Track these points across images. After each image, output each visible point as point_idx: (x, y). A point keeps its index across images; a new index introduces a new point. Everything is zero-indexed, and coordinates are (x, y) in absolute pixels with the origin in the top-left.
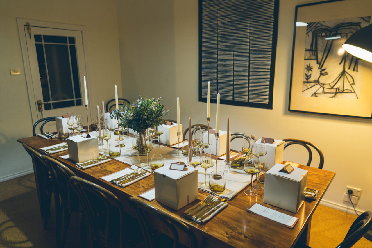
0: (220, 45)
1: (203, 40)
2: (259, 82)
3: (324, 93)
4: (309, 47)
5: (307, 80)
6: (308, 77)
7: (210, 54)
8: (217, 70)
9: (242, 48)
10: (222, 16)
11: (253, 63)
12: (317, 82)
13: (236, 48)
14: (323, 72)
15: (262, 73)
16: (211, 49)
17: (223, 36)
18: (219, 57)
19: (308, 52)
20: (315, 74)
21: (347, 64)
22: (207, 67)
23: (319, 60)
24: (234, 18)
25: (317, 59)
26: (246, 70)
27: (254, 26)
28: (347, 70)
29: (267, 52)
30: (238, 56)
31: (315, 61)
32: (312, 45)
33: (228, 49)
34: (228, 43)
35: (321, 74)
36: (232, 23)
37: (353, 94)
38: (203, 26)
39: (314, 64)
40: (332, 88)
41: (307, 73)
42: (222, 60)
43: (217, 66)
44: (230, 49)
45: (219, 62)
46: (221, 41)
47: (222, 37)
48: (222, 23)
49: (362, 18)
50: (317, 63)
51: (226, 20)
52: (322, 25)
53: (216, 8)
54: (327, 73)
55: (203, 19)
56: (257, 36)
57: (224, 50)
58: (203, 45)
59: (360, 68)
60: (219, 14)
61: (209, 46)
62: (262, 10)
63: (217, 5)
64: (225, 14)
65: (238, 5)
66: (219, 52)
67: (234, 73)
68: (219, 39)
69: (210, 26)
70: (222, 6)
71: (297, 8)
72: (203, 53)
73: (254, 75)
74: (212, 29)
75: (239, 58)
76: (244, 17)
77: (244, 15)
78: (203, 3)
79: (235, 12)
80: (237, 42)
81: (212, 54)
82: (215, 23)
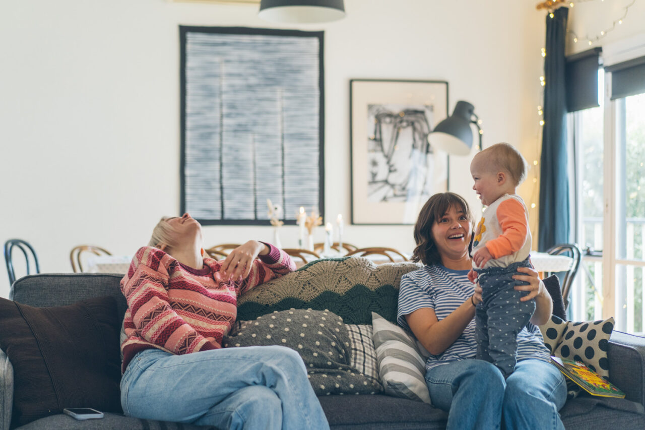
0: (226, 121)
1: (188, 111)
2: (301, 184)
3: (395, 195)
4: (372, 136)
5: (373, 182)
6: (374, 175)
7: (206, 136)
8: (221, 165)
9: (269, 130)
10: (230, 75)
11: (290, 154)
12: (386, 182)
13: (258, 129)
14: (392, 169)
15: (304, 171)
16: (207, 127)
17: (232, 106)
18: (224, 143)
19: (371, 142)
20: (382, 172)
22: (198, 160)
23: (386, 152)
24: (253, 81)
25: (382, 150)
26: (278, 165)
27: (288, 98)
28: (417, 165)
29: (310, 139)
30: (262, 141)
31: (381, 155)
32: (375, 133)
33: (241, 129)
34: (242, 120)
35: (390, 171)
36: (250, 88)
38: (189, 86)
39: (380, 157)
41: (372, 169)
42: (231, 148)
43: (221, 159)
44: (246, 131)
45: (225, 150)
46: (229, 115)
47: (229, 108)
48: (230, 86)
49: (427, 107)
50: (384, 156)
51: (238, 82)
52: (384, 110)
53: (217, 60)
54: (395, 170)
55: (189, 74)
56: (292, 113)
57: (235, 131)
58: (189, 119)
60: (224, 70)
62: (300, 76)
63: (218, 54)
64: (235, 71)
65: (258, 62)
66: (224, 134)
67: (257, 170)
68: (225, 110)
69: (205, 87)
70: (228, 58)
71: (351, 81)
72: (189, 134)
73: (292, 173)
74: (209, 93)
75: (264, 146)
76: (271, 82)
77: (270, 80)
78: (189, 46)
79: (253, 72)
80: (260, 120)
81: (208, 136)
82: (214, 83)
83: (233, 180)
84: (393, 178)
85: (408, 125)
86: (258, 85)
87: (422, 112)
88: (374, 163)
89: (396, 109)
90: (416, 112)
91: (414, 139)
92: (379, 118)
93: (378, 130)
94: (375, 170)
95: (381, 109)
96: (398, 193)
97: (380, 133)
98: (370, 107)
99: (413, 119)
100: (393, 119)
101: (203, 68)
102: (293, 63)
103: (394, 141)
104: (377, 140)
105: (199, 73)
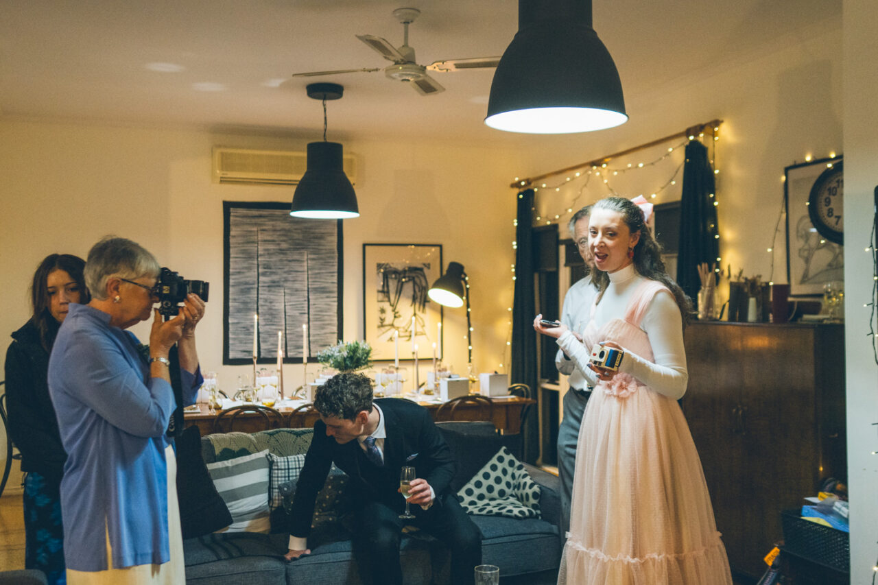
0: (262, 279)
1: (231, 270)
2: (323, 328)
3: (399, 336)
4: (380, 289)
5: (382, 325)
6: (382, 320)
7: (246, 291)
9: (297, 285)
10: (265, 241)
11: (314, 304)
12: (392, 325)
13: (288, 284)
14: (397, 315)
15: (326, 318)
16: (247, 283)
17: (267, 266)
18: (260, 296)
19: (380, 294)
20: (389, 317)
21: (417, 305)
22: (239, 311)
23: (392, 302)
24: (284, 246)
25: (389, 301)
26: (304, 313)
27: (313, 259)
28: (417, 312)
29: (331, 292)
30: (291, 295)
31: (388, 304)
32: (383, 287)
33: (274, 285)
34: (275, 278)
35: (395, 317)
36: (282, 252)
37: (424, 336)
38: (232, 251)
39: (386, 306)
40: (406, 331)
41: (381, 316)
42: (266, 300)
43: (258, 309)
44: (279, 286)
45: (261, 302)
46: (264, 274)
47: (265, 268)
48: (265, 250)
49: (424, 264)
50: (391, 305)
51: (271, 247)
52: (390, 267)
53: (255, 229)
54: (400, 316)
55: (232, 240)
56: (317, 271)
57: (269, 286)
58: (231, 277)
59: (427, 310)
60: (260, 237)
61: (242, 280)
62: (322, 242)
63: (256, 224)
64: (269, 238)
65: (289, 231)
66: (260, 289)
67: (287, 317)
68: (261, 270)
69: (244, 252)
70: (264, 227)
71: (364, 245)
72: (231, 290)
73: (316, 320)
74: (248, 256)
75: (293, 298)
76: (299, 246)
77: (298, 244)
78: (232, 218)
79: (285, 238)
80: (290, 277)
81: (247, 291)
82: (253, 248)
83: (268, 327)
84: (397, 323)
85: (410, 280)
86: (288, 249)
87: (421, 269)
88: (383, 311)
89: (400, 268)
90: (416, 269)
91: (414, 291)
92: (386, 276)
93: (386, 284)
94: (383, 316)
95: (388, 266)
96: (402, 334)
97: (388, 286)
98: (379, 266)
99: (414, 275)
100: (398, 275)
101: (244, 236)
102: (317, 231)
103: (399, 292)
104: (385, 292)
105: (240, 240)
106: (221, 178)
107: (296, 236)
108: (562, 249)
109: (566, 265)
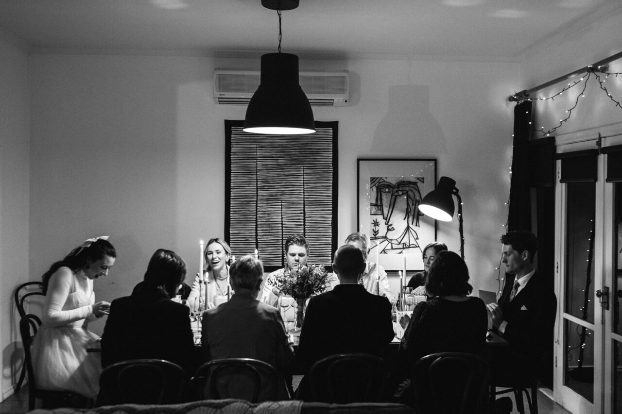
0: (260, 192)
1: (232, 185)
2: (318, 240)
3: (393, 249)
4: (374, 202)
5: (375, 237)
6: (376, 233)
7: (245, 204)
8: (257, 225)
9: (294, 199)
10: (264, 157)
11: (310, 217)
12: (385, 237)
13: (286, 198)
14: (390, 228)
15: (321, 229)
16: (246, 197)
17: (265, 181)
18: (259, 209)
19: (373, 207)
20: (382, 230)
21: (410, 219)
22: (239, 222)
23: (385, 216)
24: (281, 161)
25: (383, 214)
26: (301, 225)
27: (309, 174)
28: (410, 225)
29: (327, 205)
31: (382, 216)
32: (377, 200)
33: (272, 199)
34: (273, 191)
35: (388, 230)
36: (280, 167)
38: (232, 166)
39: (380, 219)
40: (400, 243)
41: (374, 228)
42: (264, 213)
43: (256, 221)
44: (276, 199)
45: (259, 214)
46: (262, 188)
47: (263, 182)
48: (263, 165)
49: (418, 178)
50: (384, 218)
51: (270, 162)
52: (384, 181)
53: (254, 146)
54: (393, 229)
55: (233, 157)
56: (314, 185)
57: (267, 200)
58: (232, 191)
59: (421, 223)
60: (259, 153)
61: (243, 193)
62: (318, 157)
63: (255, 141)
64: (267, 154)
65: (286, 147)
66: (258, 202)
67: (284, 229)
68: (259, 184)
69: (244, 167)
70: (263, 145)
71: (359, 160)
72: (232, 202)
73: (312, 231)
74: (248, 171)
75: (289, 211)
76: (296, 161)
77: (295, 160)
78: (233, 136)
79: (282, 154)
80: (287, 190)
81: (248, 203)
82: (252, 164)
83: (265, 237)
84: (390, 235)
85: (403, 194)
86: (285, 165)
87: (415, 183)
88: (376, 224)
89: (394, 182)
90: (409, 183)
91: (408, 204)
92: (379, 191)
93: (379, 198)
94: (376, 229)
95: (382, 181)
96: (395, 246)
97: (381, 200)
98: (373, 180)
99: (407, 189)
100: (391, 190)
101: (244, 153)
102: (313, 147)
103: (392, 206)
104: (378, 205)
105: (240, 156)
106: (219, 98)
107: (293, 152)
108: (559, 163)
109: (561, 181)
